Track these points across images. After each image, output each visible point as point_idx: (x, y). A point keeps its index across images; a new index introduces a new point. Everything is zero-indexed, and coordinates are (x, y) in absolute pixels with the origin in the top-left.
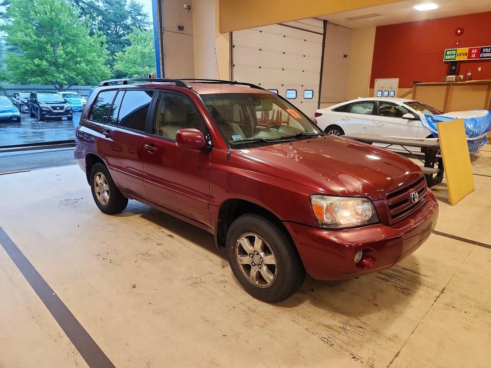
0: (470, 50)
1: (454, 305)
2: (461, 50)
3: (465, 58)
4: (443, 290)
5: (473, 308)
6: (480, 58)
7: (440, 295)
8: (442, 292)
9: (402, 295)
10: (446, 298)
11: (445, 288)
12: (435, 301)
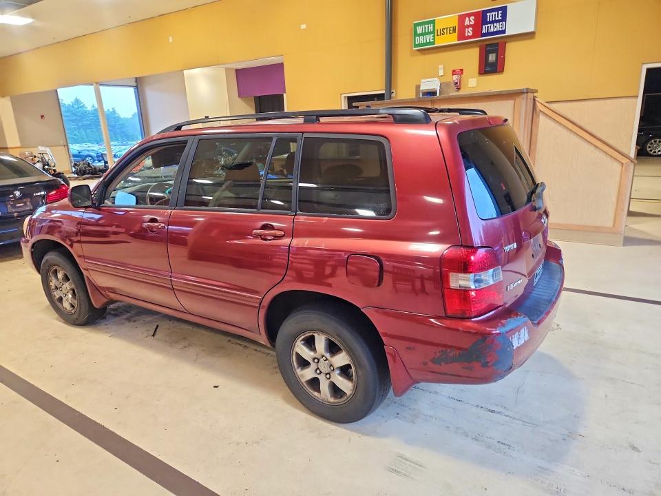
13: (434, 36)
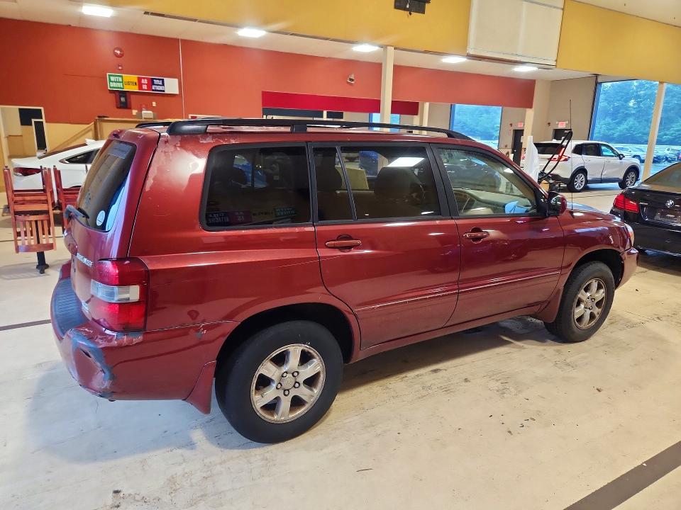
0: (140, 79)
2: (128, 77)
3: (135, 89)
6: (153, 90)
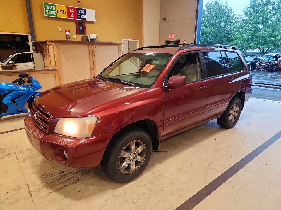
1: (16, 191)
4: (31, 194)
5: (6, 199)
7: (29, 190)
8: (30, 193)
9: (44, 173)
10: (24, 191)
11: (31, 197)
12: (27, 185)
13: (56, 12)
